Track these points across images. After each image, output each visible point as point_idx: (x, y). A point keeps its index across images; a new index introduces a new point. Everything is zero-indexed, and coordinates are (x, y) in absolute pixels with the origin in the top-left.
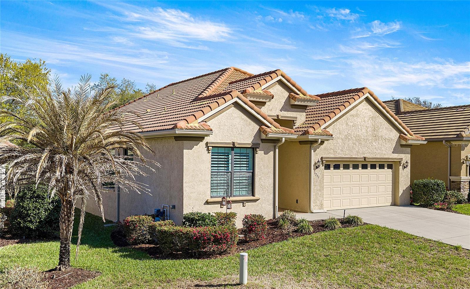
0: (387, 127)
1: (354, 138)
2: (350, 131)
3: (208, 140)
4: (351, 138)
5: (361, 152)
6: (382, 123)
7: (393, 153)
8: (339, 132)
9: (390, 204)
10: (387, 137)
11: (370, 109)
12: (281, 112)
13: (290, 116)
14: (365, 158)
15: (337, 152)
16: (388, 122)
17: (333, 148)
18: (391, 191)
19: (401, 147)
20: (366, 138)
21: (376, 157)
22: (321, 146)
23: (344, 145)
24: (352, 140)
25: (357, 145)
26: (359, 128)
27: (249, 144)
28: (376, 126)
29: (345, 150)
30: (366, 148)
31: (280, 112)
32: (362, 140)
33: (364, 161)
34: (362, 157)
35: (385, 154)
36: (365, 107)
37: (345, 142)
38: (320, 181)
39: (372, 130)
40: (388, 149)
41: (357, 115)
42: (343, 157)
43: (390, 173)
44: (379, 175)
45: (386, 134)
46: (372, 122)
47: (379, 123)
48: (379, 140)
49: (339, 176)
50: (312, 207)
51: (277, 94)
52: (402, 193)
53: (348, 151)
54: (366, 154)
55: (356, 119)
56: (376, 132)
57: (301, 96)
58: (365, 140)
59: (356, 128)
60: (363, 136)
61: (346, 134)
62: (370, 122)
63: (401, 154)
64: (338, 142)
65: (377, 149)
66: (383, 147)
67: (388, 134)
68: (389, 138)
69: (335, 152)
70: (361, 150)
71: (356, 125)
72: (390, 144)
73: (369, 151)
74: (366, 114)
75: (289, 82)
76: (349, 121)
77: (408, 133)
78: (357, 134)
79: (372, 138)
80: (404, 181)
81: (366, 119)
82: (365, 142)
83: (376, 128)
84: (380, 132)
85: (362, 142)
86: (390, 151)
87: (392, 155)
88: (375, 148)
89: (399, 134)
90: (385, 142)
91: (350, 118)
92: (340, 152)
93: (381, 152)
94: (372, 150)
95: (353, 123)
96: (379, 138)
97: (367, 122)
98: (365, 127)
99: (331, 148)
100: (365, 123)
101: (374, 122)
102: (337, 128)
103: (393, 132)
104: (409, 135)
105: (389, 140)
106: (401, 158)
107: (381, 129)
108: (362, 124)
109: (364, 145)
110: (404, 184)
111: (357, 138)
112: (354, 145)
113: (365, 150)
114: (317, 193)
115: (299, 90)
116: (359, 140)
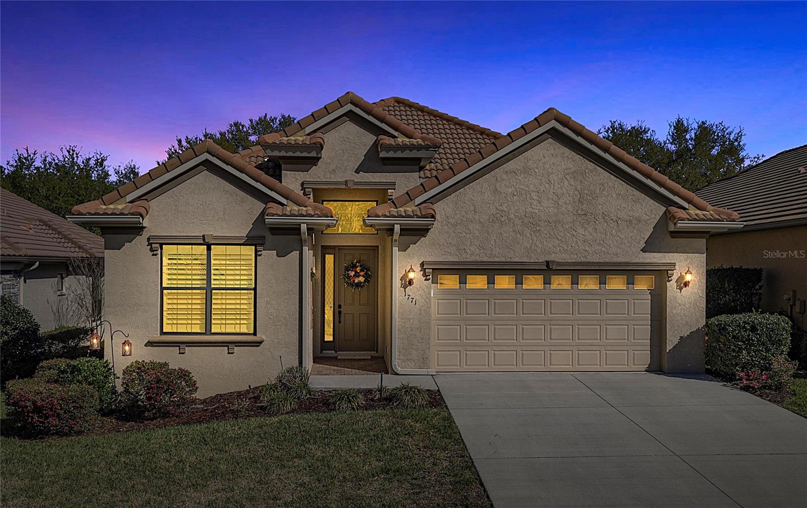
0: (622, 193)
1: (518, 221)
2: (506, 205)
3: (152, 232)
4: (510, 220)
5: (539, 251)
6: (605, 185)
7: (643, 250)
8: (472, 208)
9: (645, 368)
10: (622, 215)
11: (566, 155)
12: (358, 173)
13: (379, 181)
14: (548, 263)
15: (468, 251)
16: (625, 182)
17: (455, 243)
18: (649, 338)
19: (672, 238)
20: (555, 219)
21: (588, 260)
23: (486, 235)
24: (512, 225)
25: (528, 235)
26: (531, 198)
28: (586, 192)
29: (490, 246)
30: (555, 239)
31: (354, 174)
32: (542, 224)
33: (546, 270)
34: (542, 260)
35: (617, 254)
36: (552, 151)
37: (490, 231)
38: (420, 310)
39: (574, 202)
40: (628, 242)
41: (526, 171)
42: (485, 260)
43: (644, 297)
44: (608, 301)
45: (619, 208)
46: (573, 183)
47: (597, 185)
48: (597, 222)
49: (485, 301)
50: (396, 363)
51: (346, 139)
52: (677, 344)
53: (499, 248)
54: (553, 255)
55: (523, 180)
56: (585, 206)
57: (401, 139)
58: (553, 224)
59: (522, 198)
60: (545, 216)
61: (494, 211)
62: (568, 183)
63: (672, 254)
64: (469, 229)
65: (592, 244)
66: (609, 239)
67: (625, 208)
68: (631, 218)
69: (461, 251)
70: (540, 246)
71: (523, 192)
72: (635, 231)
73: (563, 247)
74: (553, 167)
75: (369, 113)
76: (503, 185)
77: (689, 203)
78: (526, 212)
79: (575, 218)
80: (684, 317)
81: (555, 177)
82: (551, 228)
83: (586, 196)
84: (599, 204)
85: (543, 229)
86: (635, 246)
87: (640, 256)
88: (585, 241)
89: (665, 207)
90: (615, 228)
91: (504, 176)
92: (477, 250)
93: (604, 249)
94: (573, 245)
95: (513, 188)
96: (597, 218)
97: (556, 184)
98: (551, 196)
99: (450, 244)
100: (552, 186)
101: (581, 182)
102: (468, 200)
103: (645, 203)
104: (692, 208)
105: (630, 222)
106: (669, 261)
107: (603, 198)
108: (542, 188)
109: (548, 235)
110: (685, 322)
111: (526, 220)
112: (518, 236)
113: (551, 246)
114: (411, 335)
115: (396, 129)
116: (534, 223)
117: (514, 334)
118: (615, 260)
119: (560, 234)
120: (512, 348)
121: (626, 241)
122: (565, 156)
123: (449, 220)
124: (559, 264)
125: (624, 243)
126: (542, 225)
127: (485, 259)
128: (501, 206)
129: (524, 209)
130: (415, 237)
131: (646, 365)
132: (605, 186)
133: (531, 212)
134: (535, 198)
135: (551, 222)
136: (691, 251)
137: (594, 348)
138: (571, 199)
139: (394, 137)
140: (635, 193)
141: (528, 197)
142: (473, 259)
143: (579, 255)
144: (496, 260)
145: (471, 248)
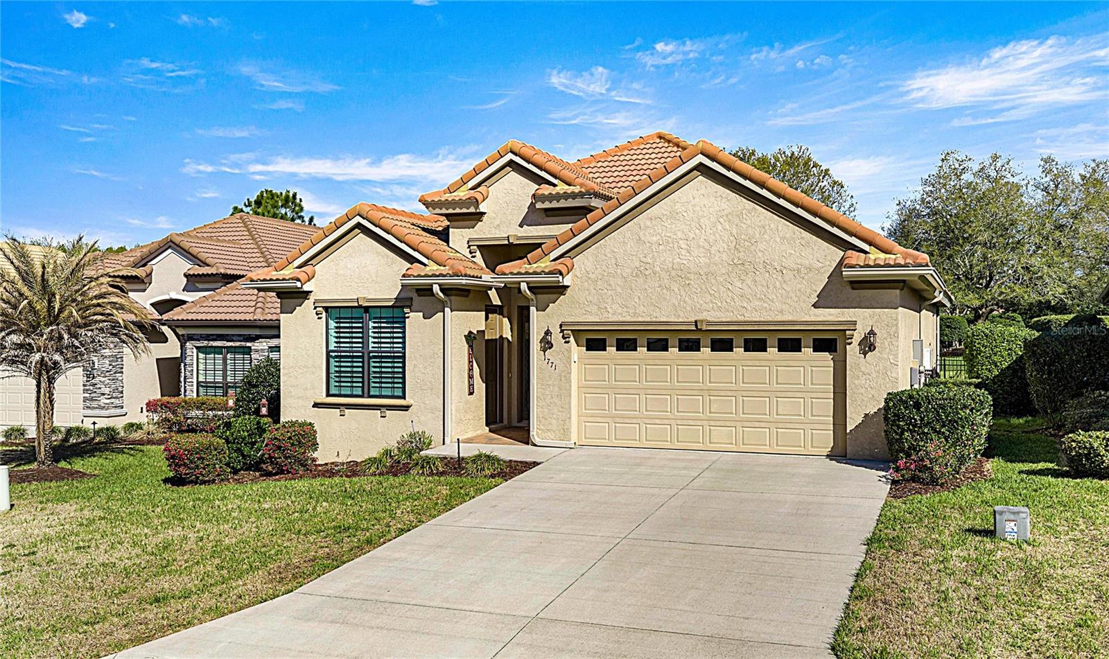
1: (663, 274)
2: (651, 255)
3: (317, 296)
4: (655, 274)
5: (688, 308)
7: (815, 306)
8: (614, 261)
9: (827, 451)
10: (789, 263)
12: (522, 228)
14: (697, 322)
15: (609, 310)
16: (792, 223)
17: (595, 301)
18: (831, 414)
19: (853, 289)
20: (706, 270)
21: (747, 319)
22: (562, 297)
23: (630, 291)
24: (658, 280)
25: (676, 290)
26: (679, 247)
27: (389, 300)
28: (743, 237)
29: (634, 303)
30: (707, 295)
31: (518, 228)
32: (692, 276)
35: (781, 312)
36: (703, 191)
37: (633, 287)
38: (560, 376)
39: (730, 250)
41: (673, 215)
43: (826, 363)
44: (779, 368)
45: (784, 254)
46: (728, 227)
47: (756, 228)
48: (757, 273)
49: (635, 367)
50: (535, 433)
51: (510, 192)
52: (860, 424)
53: (644, 307)
54: (704, 313)
55: (669, 226)
56: (742, 253)
57: (562, 188)
58: (704, 277)
59: (668, 248)
60: (695, 267)
61: (637, 264)
62: (722, 227)
63: (853, 310)
64: (610, 285)
65: (751, 299)
66: (772, 292)
67: (792, 254)
68: (800, 267)
69: (602, 310)
70: (690, 302)
71: (670, 240)
72: (804, 282)
73: (716, 304)
74: (704, 209)
75: (529, 162)
76: (647, 233)
77: (870, 245)
78: (673, 264)
79: (730, 269)
80: (869, 389)
81: (707, 221)
82: (702, 281)
83: (743, 242)
84: (760, 250)
85: (693, 283)
86: (804, 302)
87: (811, 313)
88: (742, 296)
89: (843, 251)
90: (780, 278)
91: (648, 223)
92: (619, 308)
93: (766, 305)
94: (728, 301)
95: (658, 237)
96: (756, 267)
97: (708, 229)
98: (701, 244)
99: (591, 302)
100: (703, 232)
101: (737, 226)
102: (609, 252)
103: (817, 247)
104: (875, 252)
105: (799, 271)
106: (849, 319)
107: (764, 243)
108: (692, 235)
109: (699, 290)
110: (870, 396)
111: (673, 273)
112: (665, 291)
113: (702, 302)
114: (551, 403)
115: (556, 177)
116: (683, 276)
117: (667, 406)
118: (780, 318)
119: (713, 288)
120: (666, 422)
121: (793, 295)
122: (719, 194)
123: (589, 276)
124: (709, 323)
125: (791, 298)
126: (692, 278)
127: (628, 319)
128: (645, 257)
129: (671, 260)
130: (554, 295)
131: (828, 448)
132: (766, 228)
133: (678, 263)
134: (683, 246)
135: (702, 274)
136: (879, 306)
137: (762, 425)
138: (726, 246)
139: (555, 185)
140: (804, 235)
141: (675, 246)
142: (615, 319)
143: (735, 313)
144: (640, 319)
145: (613, 307)
